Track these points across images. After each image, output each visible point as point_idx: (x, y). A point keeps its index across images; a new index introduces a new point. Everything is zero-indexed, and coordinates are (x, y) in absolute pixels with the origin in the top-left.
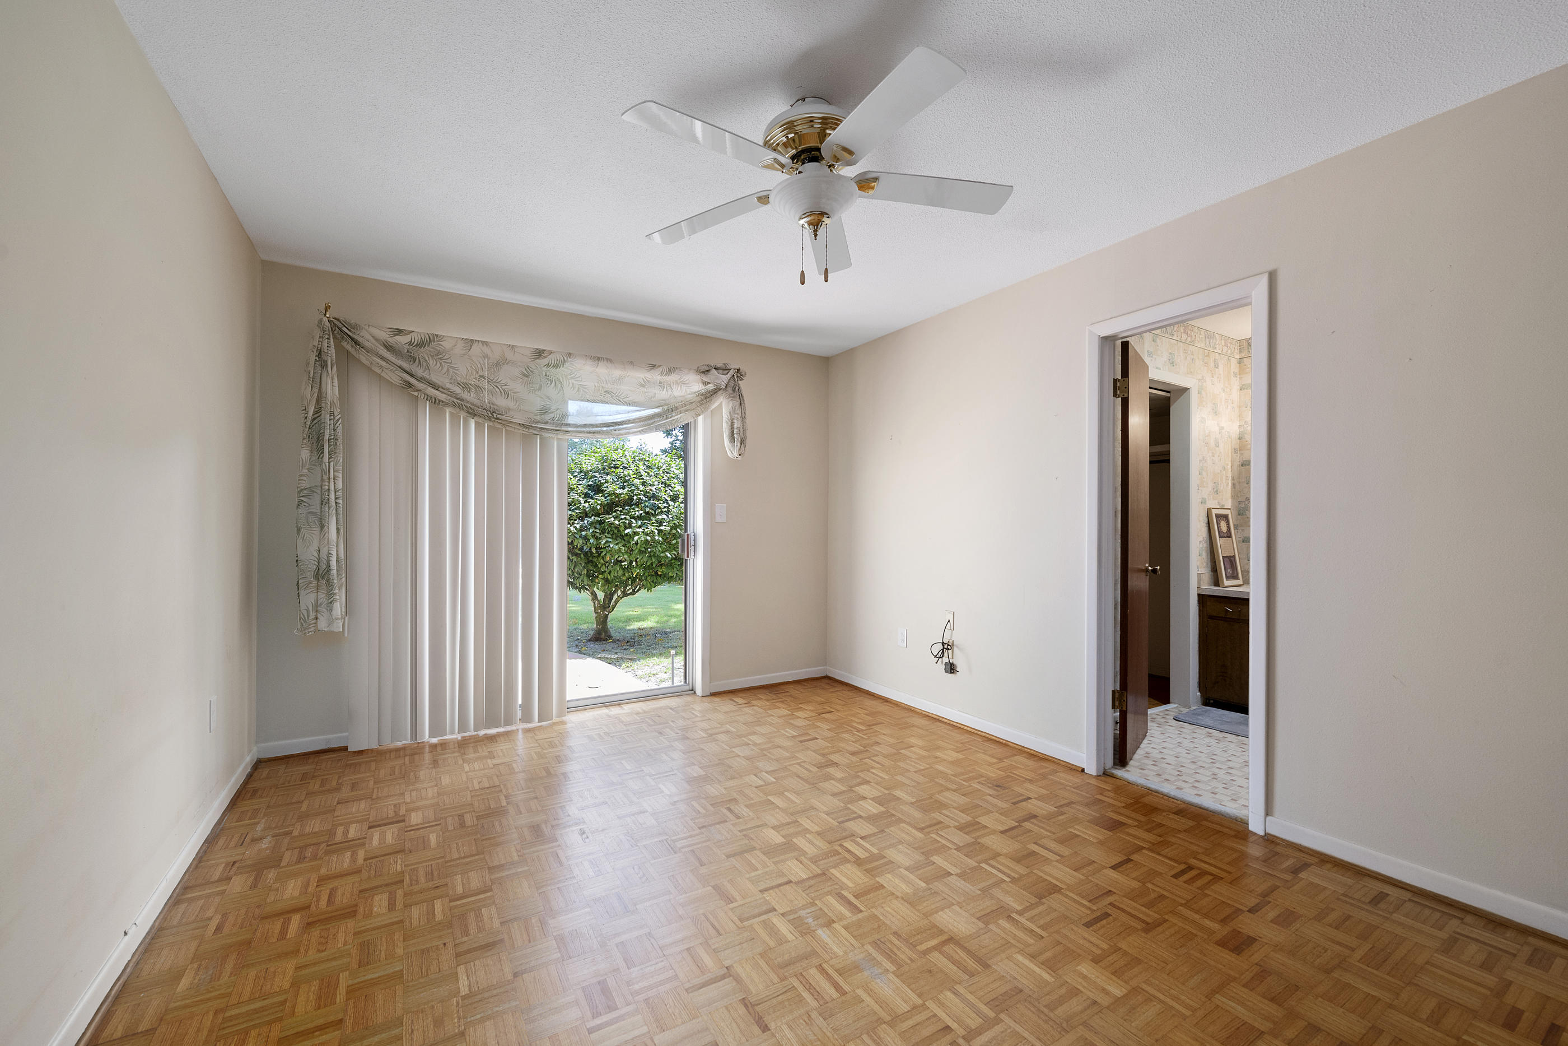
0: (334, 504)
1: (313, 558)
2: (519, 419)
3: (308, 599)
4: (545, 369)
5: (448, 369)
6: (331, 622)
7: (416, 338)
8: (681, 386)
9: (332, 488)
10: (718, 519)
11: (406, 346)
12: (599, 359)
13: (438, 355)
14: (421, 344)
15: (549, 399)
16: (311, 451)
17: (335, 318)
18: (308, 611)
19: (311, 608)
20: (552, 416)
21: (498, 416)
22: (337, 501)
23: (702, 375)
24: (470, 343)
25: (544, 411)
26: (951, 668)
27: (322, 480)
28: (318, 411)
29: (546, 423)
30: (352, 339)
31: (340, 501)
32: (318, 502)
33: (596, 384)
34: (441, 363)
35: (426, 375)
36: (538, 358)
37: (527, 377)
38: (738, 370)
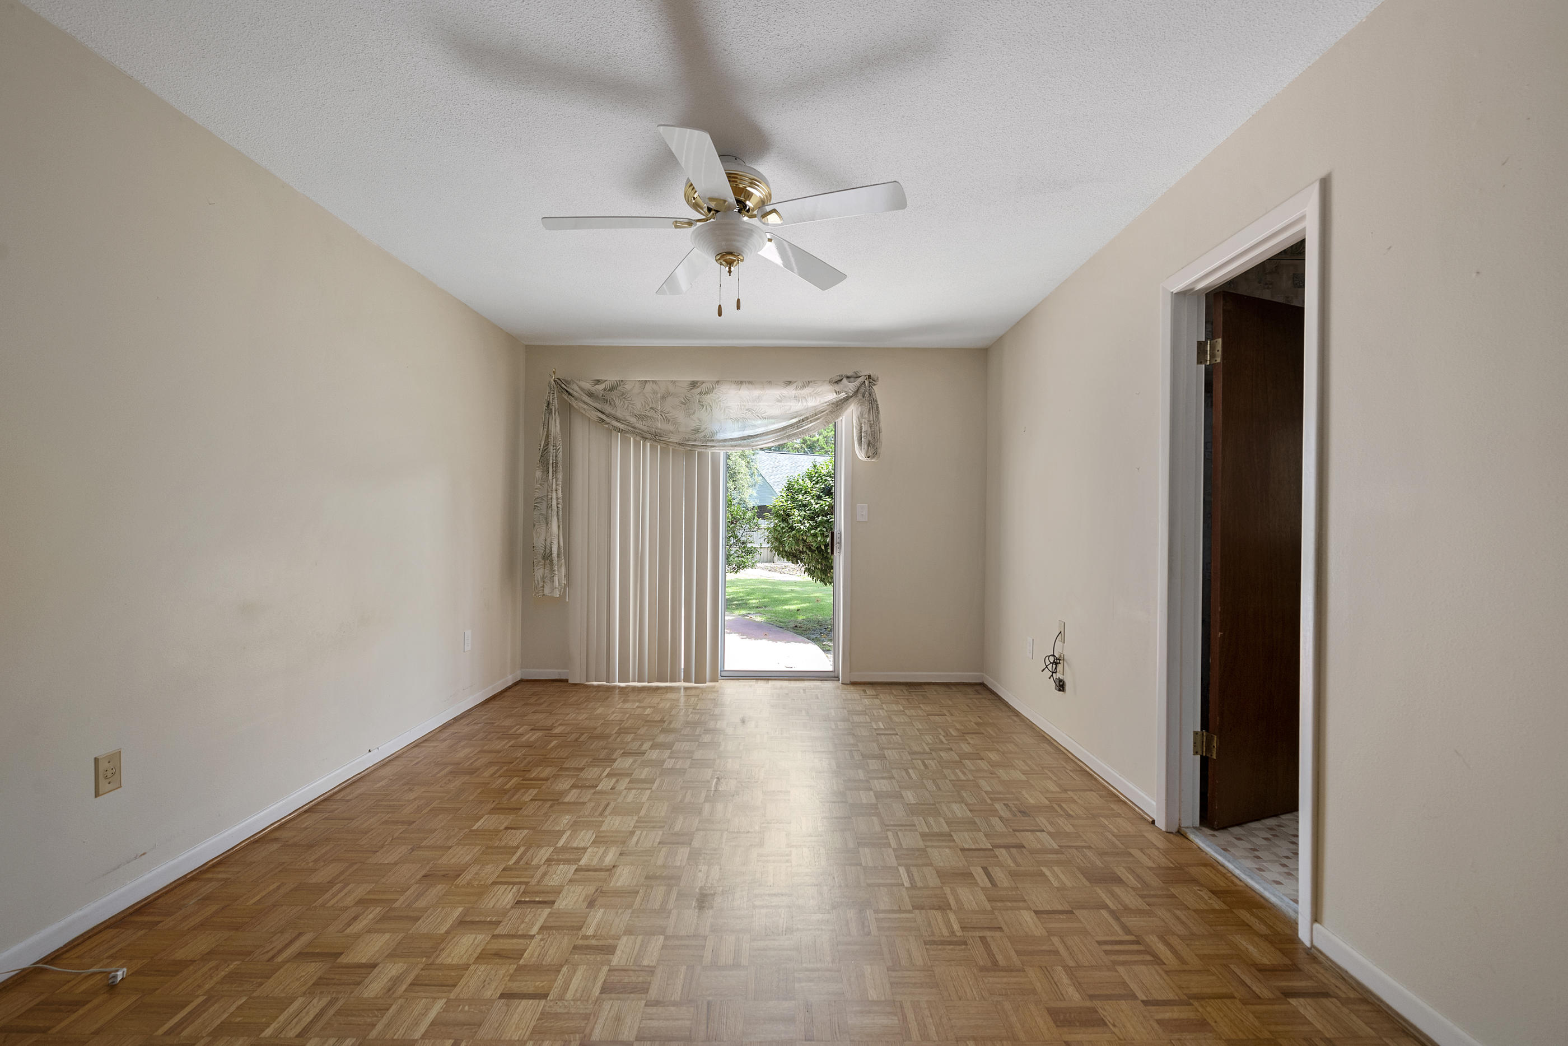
0: (556, 508)
1: (541, 545)
2: (674, 439)
3: (539, 573)
4: (698, 396)
5: (628, 405)
6: (553, 589)
7: (608, 384)
8: (815, 398)
9: (554, 496)
10: (859, 518)
11: (602, 392)
12: (741, 383)
13: (623, 396)
14: (612, 389)
15: (700, 421)
16: (543, 472)
17: (558, 379)
18: (538, 581)
19: (540, 580)
20: (703, 434)
21: (660, 438)
22: (559, 506)
23: (836, 385)
24: (644, 383)
25: (697, 431)
26: (1061, 686)
27: (548, 492)
28: (547, 444)
29: (695, 441)
30: (567, 391)
31: (560, 506)
32: (546, 507)
33: (739, 404)
34: (624, 402)
35: (613, 412)
36: (692, 389)
37: (685, 405)
38: (869, 376)
